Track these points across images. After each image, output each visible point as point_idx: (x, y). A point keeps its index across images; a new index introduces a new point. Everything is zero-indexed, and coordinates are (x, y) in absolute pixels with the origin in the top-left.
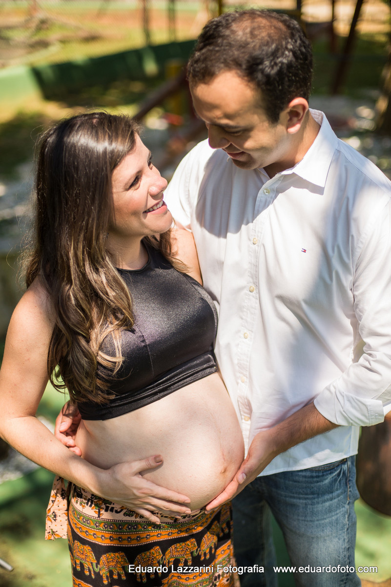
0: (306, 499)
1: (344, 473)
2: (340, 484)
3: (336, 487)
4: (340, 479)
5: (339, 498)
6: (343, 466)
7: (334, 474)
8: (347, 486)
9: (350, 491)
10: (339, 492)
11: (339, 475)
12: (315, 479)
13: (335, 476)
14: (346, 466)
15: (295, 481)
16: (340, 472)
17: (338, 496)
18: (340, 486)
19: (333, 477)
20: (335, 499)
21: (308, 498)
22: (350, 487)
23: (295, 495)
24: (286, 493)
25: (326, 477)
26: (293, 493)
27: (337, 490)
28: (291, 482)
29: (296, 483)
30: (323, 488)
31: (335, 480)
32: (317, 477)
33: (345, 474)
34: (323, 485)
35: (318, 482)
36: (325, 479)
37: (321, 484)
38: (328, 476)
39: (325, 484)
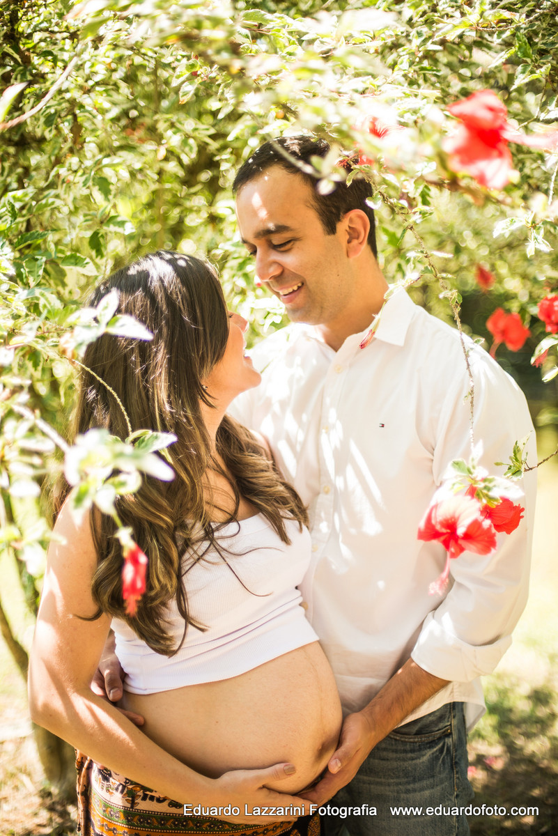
0: (398, 784)
1: (448, 749)
2: (444, 764)
3: (438, 769)
4: (444, 757)
5: (443, 785)
6: (446, 740)
7: (435, 749)
8: (453, 770)
9: (458, 778)
10: (443, 776)
11: (441, 750)
12: (409, 755)
13: (436, 751)
14: (451, 739)
15: (383, 759)
16: (443, 746)
17: (442, 782)
18: (444, 769)
19: (433, 754)
20: (437, 785)
21: (400, 784)
22: (457, 773)
23: (383, 780)
24: (370, 778)
25: (424, 753)
26: (381, 778)
27: (440, 772)
28: (376, 761)
29: (384, 762)
30: (420, 768)
31: (437, 758)
32: (412, 751)
33: (450, 753)
34: (420, 763)
35: (413, 759)
36: (423, 756)
37: (418, 761)
38: (426, 751)
39: (423, 762)
